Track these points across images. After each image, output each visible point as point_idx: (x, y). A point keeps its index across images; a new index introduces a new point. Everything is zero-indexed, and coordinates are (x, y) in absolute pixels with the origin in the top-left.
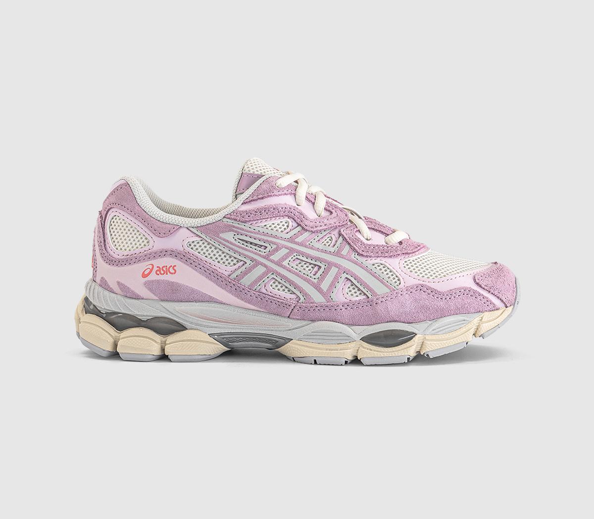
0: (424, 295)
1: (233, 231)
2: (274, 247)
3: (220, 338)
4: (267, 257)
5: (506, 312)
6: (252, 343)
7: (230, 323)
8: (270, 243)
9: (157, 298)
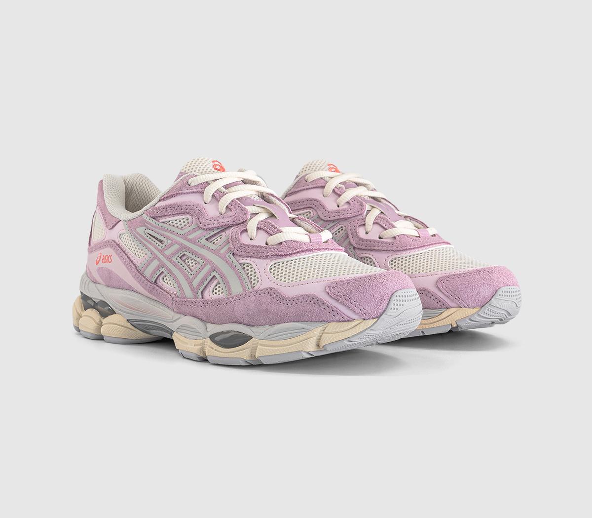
0: (269, 299)
1: (145, 226)
2: (170, 242)
3: (135, 324)
4: (161, 252)
5: (362, 324)
6: (160, 331)
7: (139, 311)
8: (168, 238)
9: (104, 284)
